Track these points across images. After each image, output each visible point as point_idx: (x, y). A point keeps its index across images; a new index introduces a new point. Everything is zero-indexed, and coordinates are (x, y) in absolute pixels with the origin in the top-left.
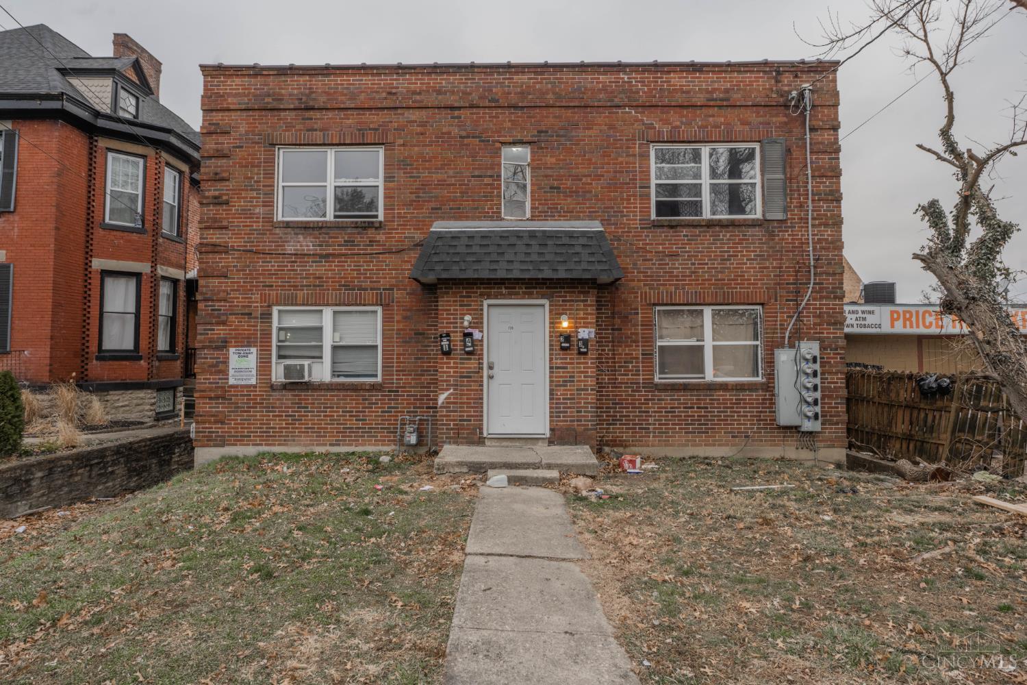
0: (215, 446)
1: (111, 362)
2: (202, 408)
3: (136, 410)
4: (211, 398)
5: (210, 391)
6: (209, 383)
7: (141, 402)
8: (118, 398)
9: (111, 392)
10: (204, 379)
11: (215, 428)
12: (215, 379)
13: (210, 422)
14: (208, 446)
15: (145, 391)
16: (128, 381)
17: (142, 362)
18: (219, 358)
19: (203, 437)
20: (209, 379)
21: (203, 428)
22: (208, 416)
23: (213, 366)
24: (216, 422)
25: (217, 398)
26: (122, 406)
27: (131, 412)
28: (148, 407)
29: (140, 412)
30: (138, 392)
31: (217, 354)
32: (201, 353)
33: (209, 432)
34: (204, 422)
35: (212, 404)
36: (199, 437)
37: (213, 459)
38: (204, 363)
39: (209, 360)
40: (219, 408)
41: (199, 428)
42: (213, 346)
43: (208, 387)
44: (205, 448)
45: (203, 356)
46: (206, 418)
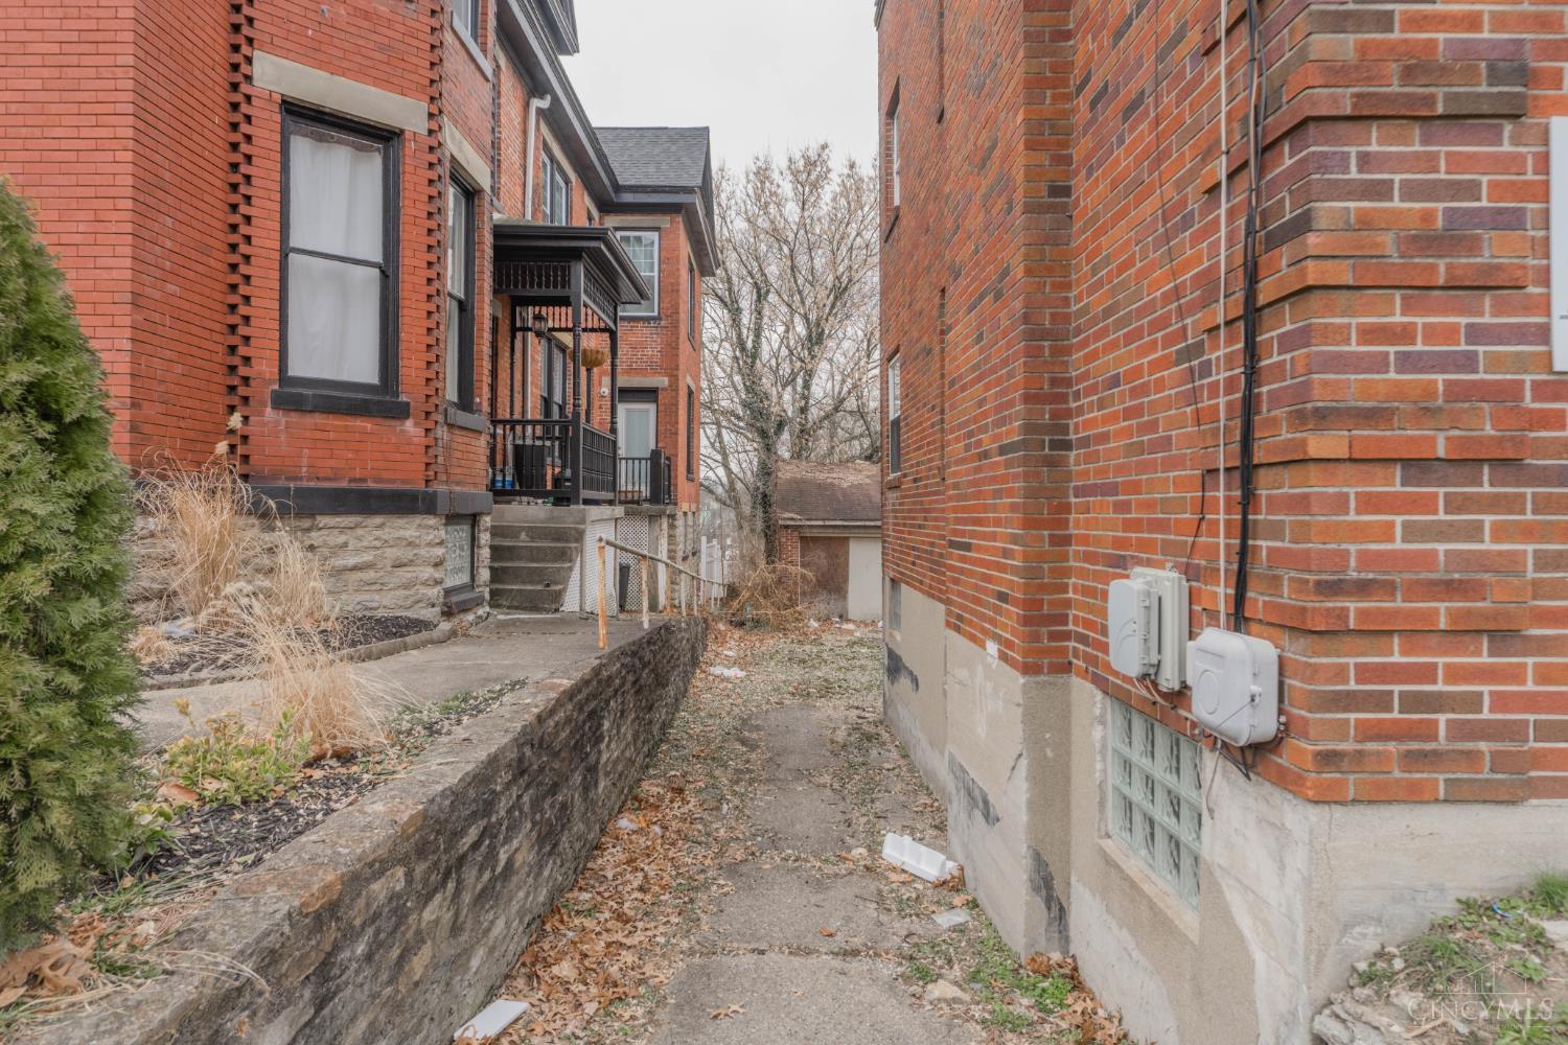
0: (1457, 796)
1: (319, 419)
2: (1359, 532)
3: (394, 581)
4: (1418, 466)
5: (1426, 413)
6: (1407, 362)
7: (409, 554)
8: (342, 539)
9: (323, 520)
10: (1369, 334)
11: (1455, 674)
12: (1450, 333)
13: (1417, 633)
14: (1415, 795)
15: (418, 519)
16: (371, 485)
17: (409, 424)
18: (1472, 189)
19: (1369, 732)
20: (1405, 334)
21: (1365, 674)
22: (1415, 590)
23: (1427, 242)
24: (1462, 633)
25: (1465, 463)
26: (355, 568)
27: (379, 586)
28: (428, 572)
29: (406, 587)
30: (401, 521)
31: (1455, 162)
32: (1345, 157)
33: (1412, 702)
34: (1375, 633)
35: (1426, 504)
36: (1344, 738)
37: (1442, 890)
38: (1365, 223)
39: (1396, 203)
40: (1474, 532)
41: (1340, 673)
42: (1430, 100)
43: (1399, 392)
44: (1385, 812)
45: (1354, 174)
46: (1399, 603)
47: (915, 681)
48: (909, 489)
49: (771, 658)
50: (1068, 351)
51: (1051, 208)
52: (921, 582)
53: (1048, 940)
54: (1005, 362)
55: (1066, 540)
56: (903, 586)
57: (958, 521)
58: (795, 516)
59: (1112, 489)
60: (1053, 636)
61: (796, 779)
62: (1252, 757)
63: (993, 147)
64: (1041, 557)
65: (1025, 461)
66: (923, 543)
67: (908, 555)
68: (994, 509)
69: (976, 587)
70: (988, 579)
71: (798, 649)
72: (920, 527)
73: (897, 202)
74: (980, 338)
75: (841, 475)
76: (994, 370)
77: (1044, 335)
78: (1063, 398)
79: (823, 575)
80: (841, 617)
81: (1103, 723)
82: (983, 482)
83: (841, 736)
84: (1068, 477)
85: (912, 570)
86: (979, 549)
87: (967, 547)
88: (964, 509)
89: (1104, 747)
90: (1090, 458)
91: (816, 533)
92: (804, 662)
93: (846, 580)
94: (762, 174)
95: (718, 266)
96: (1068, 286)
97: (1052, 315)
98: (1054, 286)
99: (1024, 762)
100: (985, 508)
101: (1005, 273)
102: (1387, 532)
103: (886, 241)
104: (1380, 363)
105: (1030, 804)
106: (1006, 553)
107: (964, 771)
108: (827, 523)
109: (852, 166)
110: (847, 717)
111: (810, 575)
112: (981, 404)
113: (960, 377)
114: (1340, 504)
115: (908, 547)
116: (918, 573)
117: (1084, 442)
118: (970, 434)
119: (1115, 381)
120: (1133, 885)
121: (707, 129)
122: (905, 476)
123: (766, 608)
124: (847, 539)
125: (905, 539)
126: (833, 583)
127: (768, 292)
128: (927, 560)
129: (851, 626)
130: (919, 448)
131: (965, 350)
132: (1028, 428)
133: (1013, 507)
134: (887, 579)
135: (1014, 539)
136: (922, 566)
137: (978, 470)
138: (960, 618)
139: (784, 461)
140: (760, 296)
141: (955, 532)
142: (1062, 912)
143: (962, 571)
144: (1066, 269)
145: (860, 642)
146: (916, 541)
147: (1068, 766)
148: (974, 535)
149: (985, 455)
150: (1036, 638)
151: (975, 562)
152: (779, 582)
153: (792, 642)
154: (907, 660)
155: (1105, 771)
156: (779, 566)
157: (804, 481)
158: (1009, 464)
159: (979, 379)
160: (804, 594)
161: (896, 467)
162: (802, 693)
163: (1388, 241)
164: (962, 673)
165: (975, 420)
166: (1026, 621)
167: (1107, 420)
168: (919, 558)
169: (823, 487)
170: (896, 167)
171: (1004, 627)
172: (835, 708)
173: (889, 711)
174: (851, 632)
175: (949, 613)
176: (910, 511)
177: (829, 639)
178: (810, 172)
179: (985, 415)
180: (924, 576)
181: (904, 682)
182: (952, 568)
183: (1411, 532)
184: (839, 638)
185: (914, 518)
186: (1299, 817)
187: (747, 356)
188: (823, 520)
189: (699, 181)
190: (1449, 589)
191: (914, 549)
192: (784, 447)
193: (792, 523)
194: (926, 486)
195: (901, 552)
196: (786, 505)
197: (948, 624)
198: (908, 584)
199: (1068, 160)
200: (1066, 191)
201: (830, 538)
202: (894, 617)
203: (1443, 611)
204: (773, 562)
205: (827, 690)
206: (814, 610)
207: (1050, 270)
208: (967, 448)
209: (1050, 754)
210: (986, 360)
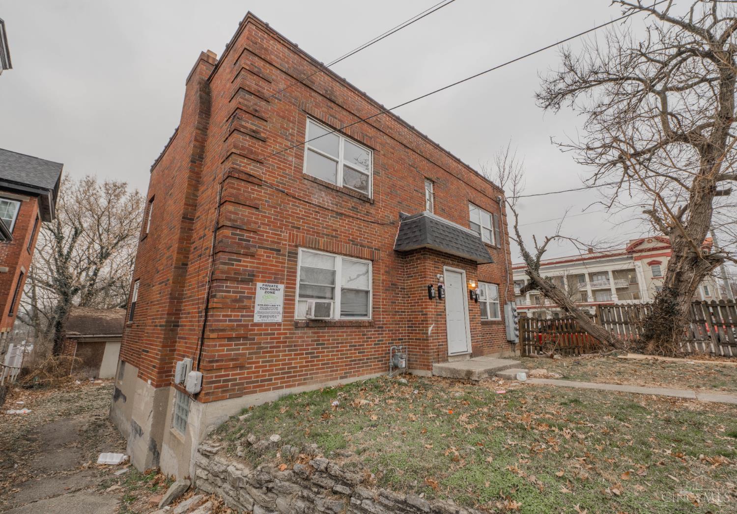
0: (231, 397)
2: (218, 351)
4: (230, 339)
5: (232, 329)
6: (230, 321)
10: (224, 316)
11: (233, 375)
12: (238, 316)
13: (227, 368)
14: (223, 398)
18: (244, 293)
19: (216, 388)
20: (231, 316)
21: (216, 377)
22: (226, 361)
23: (236, 301)
24: (235, 367)
25: (238, 338)
31: (242, 288)
32: (223, 286)
33: (224, 381)
34: (219, 369)
35: (231, 345)
36: (211, 389)
37: (227, 415)
38: (226, 297)
39: (231, 294)
40: (239, 349)
41: (212, 377)
42: (238, 278)
43: (228, 326)
44: (218, 402)
45: (224, 289)
46: (224, 363)
47: (125, 398)
48: (135, 328)
49: (49, 401)
50: (182, 302)
51: (182, 268)
52: (134, 362)
53: (153, 464)
54: (164, 303)
55: (175, 350)
56: (127, 364)
57: (146, 344)
58: (77, 333)
59: (185, 338)
60: (167, 376)
61: (59, 448)
62: (196, 396)
63: (171, 247)
64: (166, 355)
65: (165, 330)
66: (137, 348)
67: (130, 352)
68: (156, 341)
69: (148, 364)
70: (151, 361)
71: (67, 395)
72: (136, 342)
73: (147, 232)
74: (160, 293)
75: (107, 314)
76: (162, 303)
77: (175, 298)
78: (179, 314)
79: (88, 359)
80: (94, 378)
81: (175, 397)
82: (155, 333)
83: (84, 428)
84: (177, 334)
85: (131, 357)
86: (151, 353)
87: (147, 352)
88: (148, 340)
89: (175, 404)
90: (182, 330)
91: (88, 340)
92: (69, 400)
93: (101, 360)
94: (90, 184)
95: (54, 218)
96: (184, 287)
97: (178, 294)
98: (180, 287)
99: (152, 413)
100: (154, 341)
101: (168, 280)
102: (223, 350)
103: (142, 241)
104: (225, 321)
105: (152, 425)
106: (157, 354)
107: (135, 423)
108: (95, 336)
109: (137, 193)
110: (89, 420)
111: (80, 359)
112: (158, 311)
113: (154, 301)
114: (215, 346)
115: (131, 349)
116: (133, 358)
117: (182, 326)
118: (153, 319)
119: (189, 313)
120: (175, 437)
121: (62, 165)
122: (134, 323)
123: (50, 377)
124: (105, 343)
125: (130, 346)
126: (94, 362)
127: (81, 232)
128: (137, 354)
129: (100, 381)
130: (141, 315)
131: (156, 294)
132: (167, 322)
133: (160, 342)
134: (120, 361)
135: (159, 350)
136: (135, 356)
137: (154, 330)
138: (142, 374)
139: (75, 307)
140: (77, 234)
141: (145, 347)
142: (159, 454)
143: (145, 359)
144: (184, 283)
145: (104, 388)
146: (134, 347)
147: (166, 412)
148: (150, 348)
149: (156, 326)
150: (161, 377)
151: (149, 356)
152: (61, 364)
153: (63, 393)
154: (123, 392)
155: (174, 410)
156: (61, 357)
157: (85, 317)
158: (161, 330)
159: (158, 304)
160: (75, 369)
161: (131, 319)
162: (67, 414)
163: (228, 301)
164: (140, 391)
165: (156, 315)
166: (159, 373)
167: (187, 322)
168: (134, 353)
169: (95, 320)
170: (150, 218)
171: (153, 375)
172: (84, 418)
173: (112, 414)
174: (99, 384)
175: (139, 372)
176: (134, 336)
177: (85, 389)
178: (115, 190)
179: (158, 315)
180: (135, 359)
181: (121, 400)
182: (143, 358)
183: (227, 350)
184: (91, 387)
185: (134, 339)
186: (202, 406)
187: (62, 259)
188: (93, 334)
189: (51, 186)
190: (233, 360)
191: (133, 350)
192: (76, 300)
193: (75, 336)
194: (141, 329)
195: (128, 351)
196: (72, 328)
197: (138, 376)
198: (128, 362)
199: (188, 258)
200: (187, 265)
201: (95, 342)
202: (121, 374)
203: (231, 364)
204: (58, 355)
205: (80, 410)
206: (79, 376)
207: (179, 283)
208: (152, 322)
209: (161, 409)
210: (161, 300)
